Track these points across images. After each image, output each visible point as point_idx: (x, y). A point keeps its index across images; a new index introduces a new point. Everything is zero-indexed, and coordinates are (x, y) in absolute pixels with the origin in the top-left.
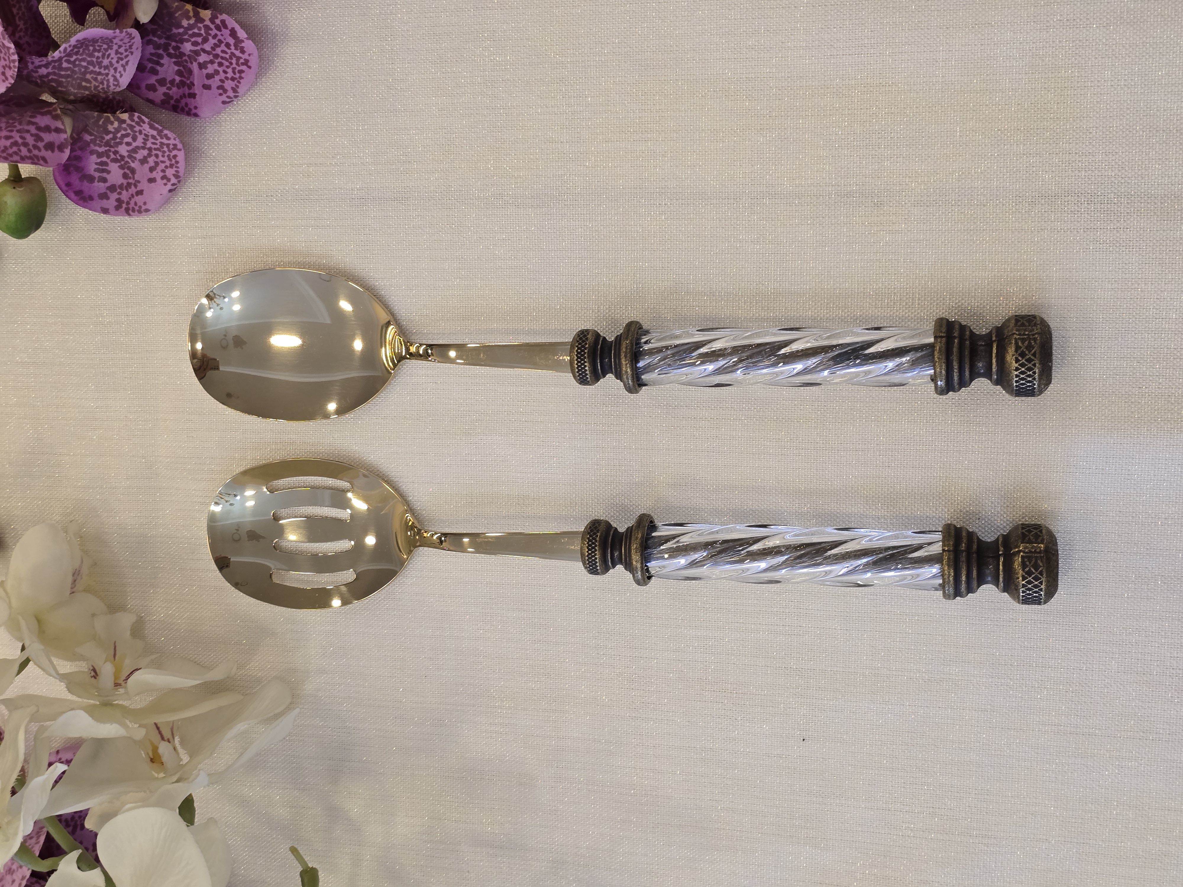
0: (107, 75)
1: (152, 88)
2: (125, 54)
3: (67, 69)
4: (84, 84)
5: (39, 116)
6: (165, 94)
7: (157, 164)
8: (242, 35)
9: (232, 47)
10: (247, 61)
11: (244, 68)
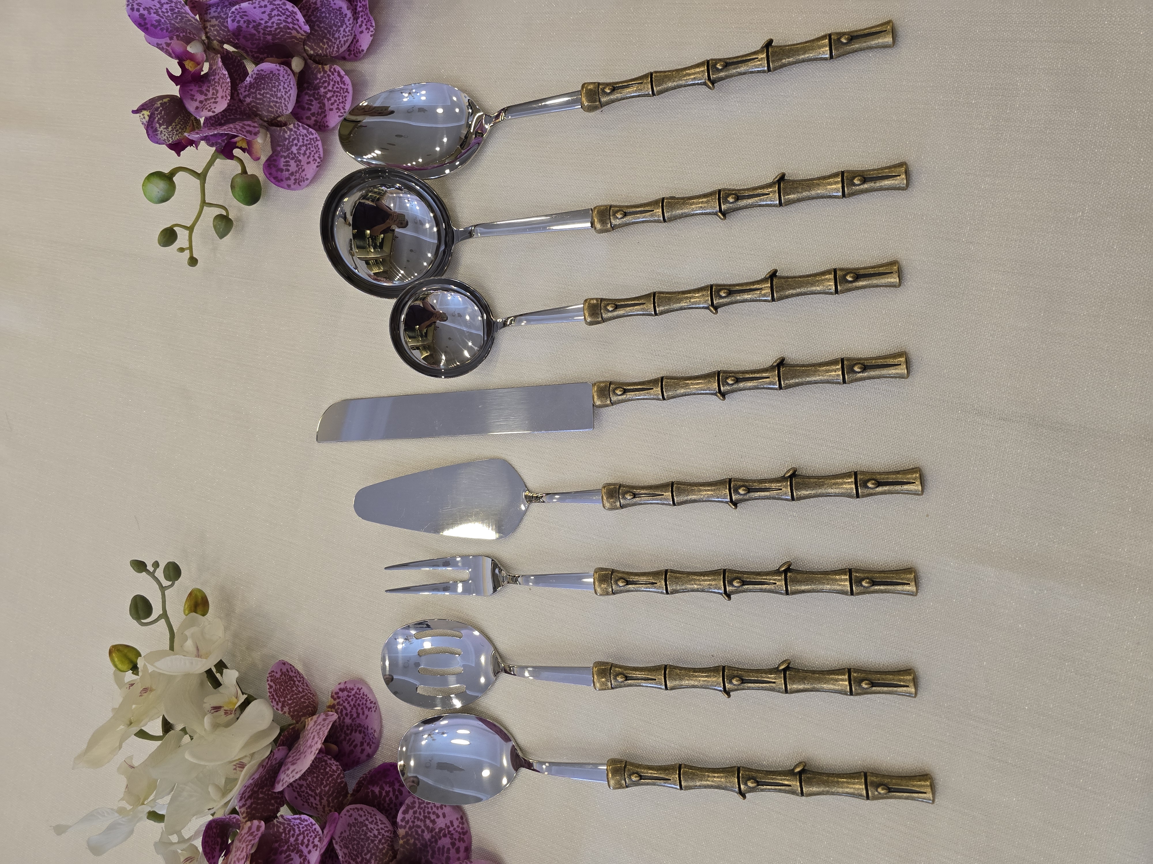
0: (281, 103)
2: (289, 88)
3: (260, 99)
4: (270, 109)
7: (310, 153)
8: (342, 73)
9: (340, 83)
10: (347, 89)
11: (346, 94)
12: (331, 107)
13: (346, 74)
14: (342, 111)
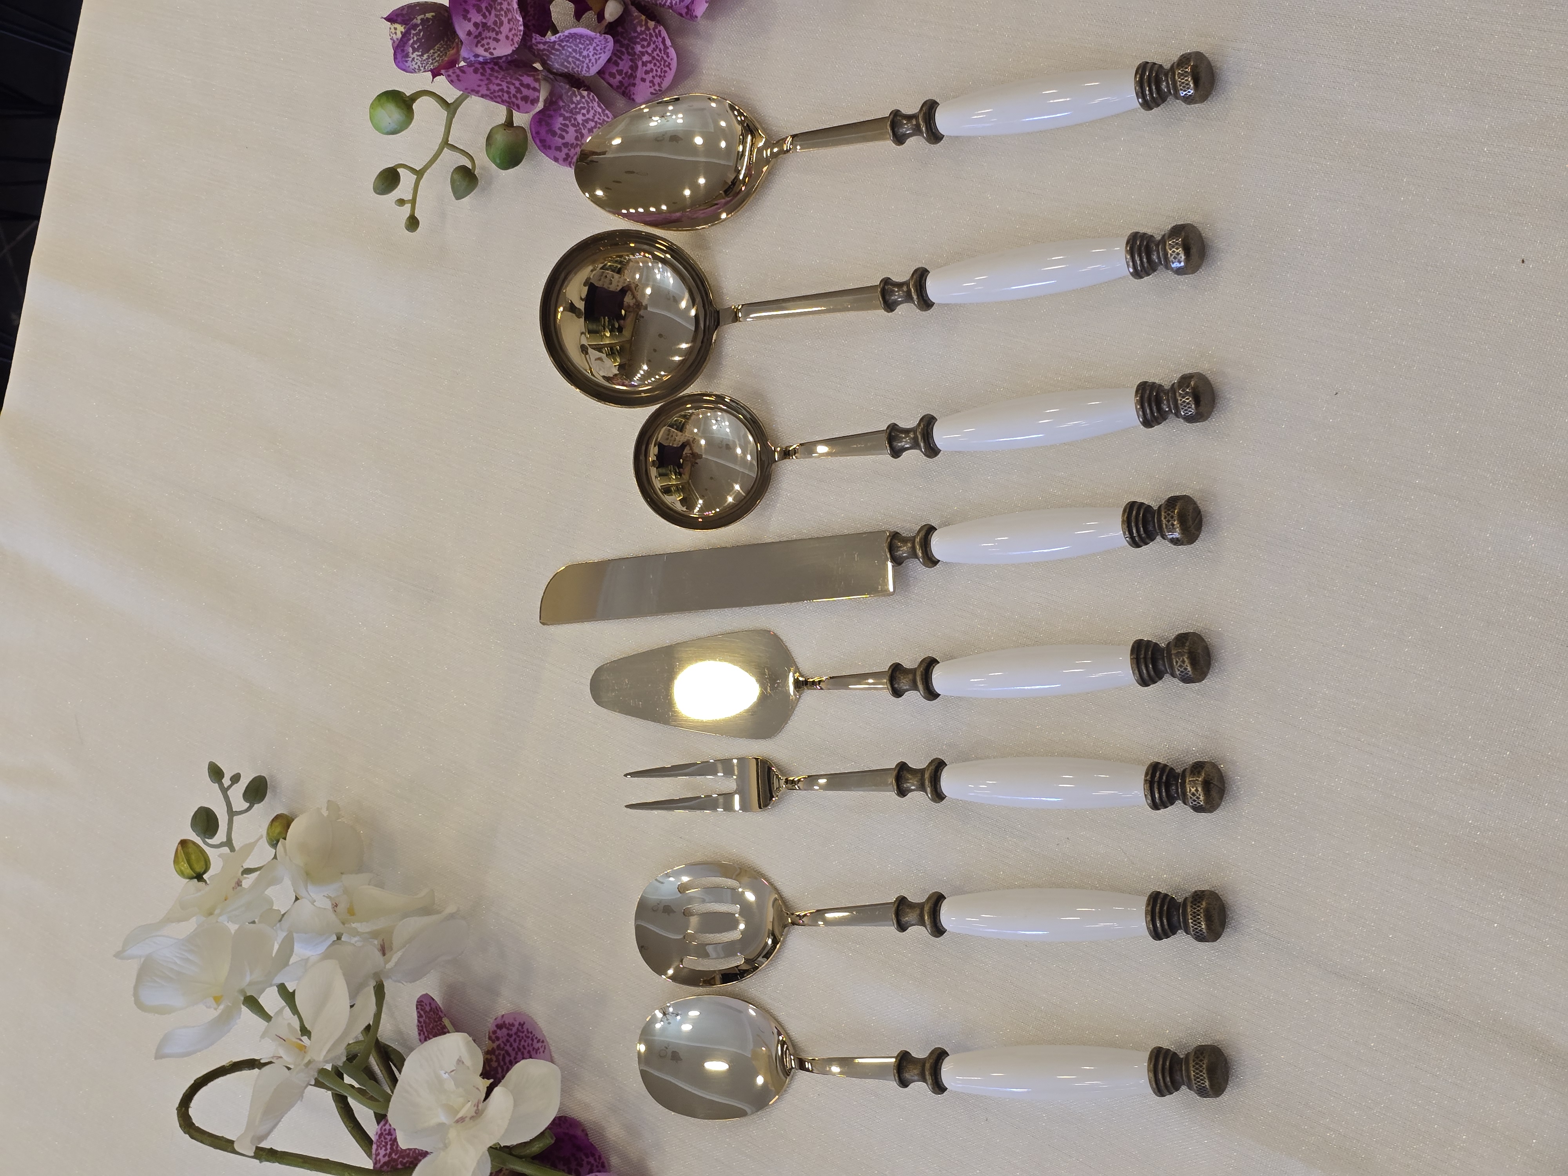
0: (584, 62)
1: (613, 75)
2: (600, 50)
4: (566, 64)
5: (525, 76)
6: (620, 82)
8: (668, 43)
9: (663, 52)
10: (670, 64)
11: (667, 69)
12: (644, 76)
13: (674, 45)
14: (657, 88)
